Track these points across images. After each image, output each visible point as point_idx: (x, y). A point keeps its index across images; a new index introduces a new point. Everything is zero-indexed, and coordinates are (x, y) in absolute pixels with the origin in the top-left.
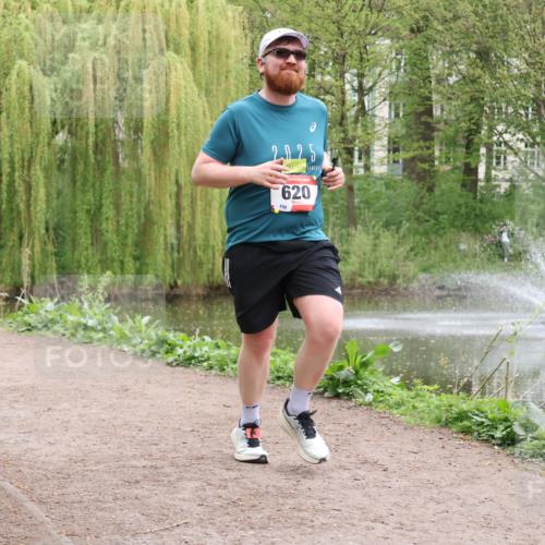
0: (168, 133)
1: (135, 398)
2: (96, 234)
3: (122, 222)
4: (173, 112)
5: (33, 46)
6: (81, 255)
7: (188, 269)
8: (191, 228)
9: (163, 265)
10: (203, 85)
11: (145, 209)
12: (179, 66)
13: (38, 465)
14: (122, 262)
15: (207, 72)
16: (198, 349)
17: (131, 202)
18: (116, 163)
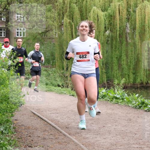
0: (145, 30)
1: (134, 123)
2: (120, 65)
3: (129, 61)
4: (147, 22)
5: (98, 2)
6: (114, 73)
9: (143, 76)
11: (137, 56)
12: (149, 6)
13: (100, 146)
14: (129, 75)
17: (132, 54)
18: (127, 41)
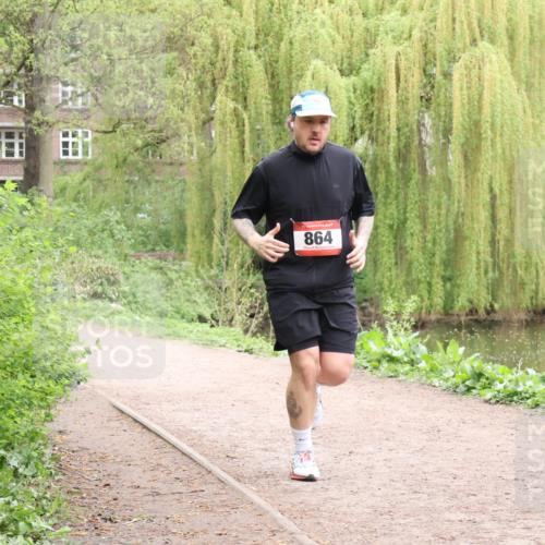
0: (480, 135)
1: (448, 442)
2: (401, 252)
3: (429, 237)
4: (487, 110)
5: (330, 43)
6: (383, 276)
7: (508, 290)
8: (509, 242)
9: (475, 285)
10: (523, 76)
11: (455, 223)
12: (494, 58)
13: (339, 517)
14: (430, 284)
15: (528, 62)
16: (521, 384)
17: (439, 214)
18: (423, 170)
